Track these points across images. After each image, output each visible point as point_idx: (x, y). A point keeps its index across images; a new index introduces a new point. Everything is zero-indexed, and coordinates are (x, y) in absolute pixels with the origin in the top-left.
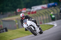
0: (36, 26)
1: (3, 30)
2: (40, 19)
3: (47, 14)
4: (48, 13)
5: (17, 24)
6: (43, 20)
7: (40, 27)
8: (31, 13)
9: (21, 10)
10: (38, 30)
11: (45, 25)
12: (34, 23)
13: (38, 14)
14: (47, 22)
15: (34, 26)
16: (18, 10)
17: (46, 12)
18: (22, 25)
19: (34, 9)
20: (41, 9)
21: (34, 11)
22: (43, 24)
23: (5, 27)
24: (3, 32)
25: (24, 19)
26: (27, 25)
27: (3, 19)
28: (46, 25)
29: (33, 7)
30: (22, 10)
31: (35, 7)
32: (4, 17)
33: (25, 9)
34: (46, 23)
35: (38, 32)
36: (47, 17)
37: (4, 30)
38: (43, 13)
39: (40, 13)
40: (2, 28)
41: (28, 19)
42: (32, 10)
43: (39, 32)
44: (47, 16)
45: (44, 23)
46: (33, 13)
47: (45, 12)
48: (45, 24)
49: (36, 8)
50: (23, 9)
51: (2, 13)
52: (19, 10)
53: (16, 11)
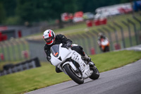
0: (81, 62)
1: (30, 64)
2: (116, 37)
3: (131, 26)
4: (134, 24)
6: (123, 40)
7: (92, 63)
8: (94, 24)
9: (71, 15)
10: (86, 71)
11: (127, 51)
12: (76, 53)
13: (110, 26)
14: (131, 46)
15: (77, 61)
16: (64, 17)
17: (129, 21)
18: (47, 58)
19: (101, 13)
20: (117, 15)
21: (102, 19)
22: (122, 49)
23: (34, 57)
24: (31, 67)
25: (53, 44)
27: (31, 38)
28: (130, 51)
29: (98, 10)
30: (73, 17)
31: (103, 9)
32: (32, 33)
33: (80, 13)
34: (128, 47)
35: (86, 76)
36: (133, 34)
37: (33, 63)
38: (123, 22)
39: (116, 24)
40: (29, 59)
41: (61, 44)
42: (97, 16)
43: (90, 75)
44: (132, 29)
45: (125, 47)
46: (98, 23)
47: (126, 22)
48: (128, 49)
49: (106, 11)
50: (77, 14)
51: (27, 23)
52: (66, 17)
53: (60, 18)
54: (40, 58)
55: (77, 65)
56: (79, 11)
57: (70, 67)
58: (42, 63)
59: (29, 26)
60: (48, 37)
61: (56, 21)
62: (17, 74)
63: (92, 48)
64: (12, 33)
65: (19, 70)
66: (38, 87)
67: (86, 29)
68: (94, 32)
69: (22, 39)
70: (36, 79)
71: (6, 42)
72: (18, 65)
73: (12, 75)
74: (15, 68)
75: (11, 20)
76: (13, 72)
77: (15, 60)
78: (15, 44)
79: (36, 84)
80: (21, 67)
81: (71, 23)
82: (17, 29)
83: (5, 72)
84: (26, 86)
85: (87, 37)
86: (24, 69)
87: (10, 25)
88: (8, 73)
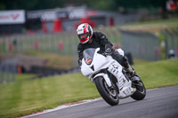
5: (163, 44)
7: (137, 79)
35: (125, 96)
41: (98, 49)
52: (172, 6)
53: (164, 6)
54: (133, 55)
57: (104, 80)
58: (135, 61)
59: (125, 13)
60: (82, 32)
69: (114, 29)
82: (108, 15)
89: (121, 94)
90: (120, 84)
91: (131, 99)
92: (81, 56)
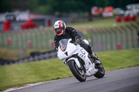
0: (87, 59)
7: (99, 62)
8: (123, 20)
9: (101, 9)
26: (66, 53)
29: (129, 7)
30: (103, 11)
33: (110, 8)
35: (90, 74)
43: (94, 73)
46: (127, 19)
52: (96, 11)
53: (90, 11)
55: (82, 62)
56: (109, 6)
60: (58, 27)
61: (86, 14)
62: (42, 62)
63: (119, 43)
64: (42, 21)
65: (45, 59)
66: (60, 77)
67: (114, 24)
68: (122, 28)
70: (61, 68)
71: (35, 30)
72: (44, 53)
73: (38, 62)
74: (41, 56)
75: (42, 8)
76: (39, 60)
77: (42, 48)
78: (43, 33)
79: (59, 73)
80: (47, 55)
81: (100, 17)
82: (47, 18)
83: (31, 59)
84: (50, 75)
85: (115, 32)
86: (50, 57)
87: (41, 13)
88: (34, 60)
89: (88, 73)
90: (86, 66)
91: (94, 78)
92: (57, 45)
